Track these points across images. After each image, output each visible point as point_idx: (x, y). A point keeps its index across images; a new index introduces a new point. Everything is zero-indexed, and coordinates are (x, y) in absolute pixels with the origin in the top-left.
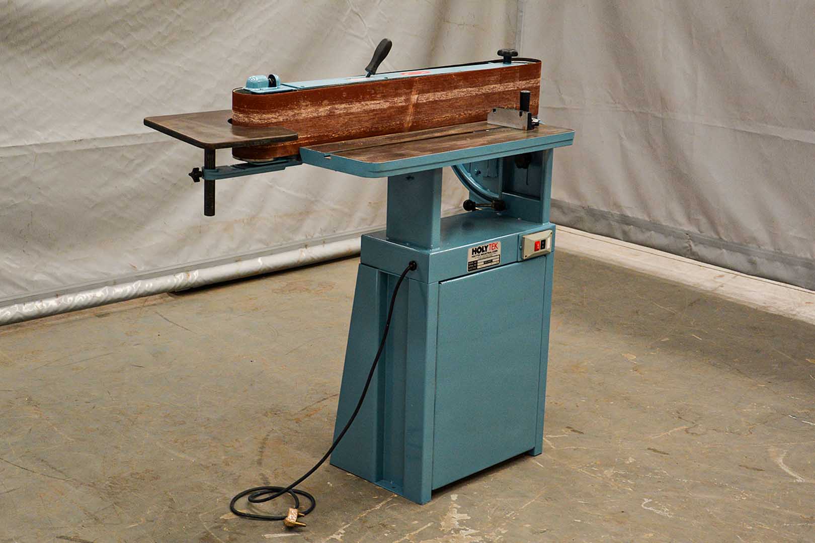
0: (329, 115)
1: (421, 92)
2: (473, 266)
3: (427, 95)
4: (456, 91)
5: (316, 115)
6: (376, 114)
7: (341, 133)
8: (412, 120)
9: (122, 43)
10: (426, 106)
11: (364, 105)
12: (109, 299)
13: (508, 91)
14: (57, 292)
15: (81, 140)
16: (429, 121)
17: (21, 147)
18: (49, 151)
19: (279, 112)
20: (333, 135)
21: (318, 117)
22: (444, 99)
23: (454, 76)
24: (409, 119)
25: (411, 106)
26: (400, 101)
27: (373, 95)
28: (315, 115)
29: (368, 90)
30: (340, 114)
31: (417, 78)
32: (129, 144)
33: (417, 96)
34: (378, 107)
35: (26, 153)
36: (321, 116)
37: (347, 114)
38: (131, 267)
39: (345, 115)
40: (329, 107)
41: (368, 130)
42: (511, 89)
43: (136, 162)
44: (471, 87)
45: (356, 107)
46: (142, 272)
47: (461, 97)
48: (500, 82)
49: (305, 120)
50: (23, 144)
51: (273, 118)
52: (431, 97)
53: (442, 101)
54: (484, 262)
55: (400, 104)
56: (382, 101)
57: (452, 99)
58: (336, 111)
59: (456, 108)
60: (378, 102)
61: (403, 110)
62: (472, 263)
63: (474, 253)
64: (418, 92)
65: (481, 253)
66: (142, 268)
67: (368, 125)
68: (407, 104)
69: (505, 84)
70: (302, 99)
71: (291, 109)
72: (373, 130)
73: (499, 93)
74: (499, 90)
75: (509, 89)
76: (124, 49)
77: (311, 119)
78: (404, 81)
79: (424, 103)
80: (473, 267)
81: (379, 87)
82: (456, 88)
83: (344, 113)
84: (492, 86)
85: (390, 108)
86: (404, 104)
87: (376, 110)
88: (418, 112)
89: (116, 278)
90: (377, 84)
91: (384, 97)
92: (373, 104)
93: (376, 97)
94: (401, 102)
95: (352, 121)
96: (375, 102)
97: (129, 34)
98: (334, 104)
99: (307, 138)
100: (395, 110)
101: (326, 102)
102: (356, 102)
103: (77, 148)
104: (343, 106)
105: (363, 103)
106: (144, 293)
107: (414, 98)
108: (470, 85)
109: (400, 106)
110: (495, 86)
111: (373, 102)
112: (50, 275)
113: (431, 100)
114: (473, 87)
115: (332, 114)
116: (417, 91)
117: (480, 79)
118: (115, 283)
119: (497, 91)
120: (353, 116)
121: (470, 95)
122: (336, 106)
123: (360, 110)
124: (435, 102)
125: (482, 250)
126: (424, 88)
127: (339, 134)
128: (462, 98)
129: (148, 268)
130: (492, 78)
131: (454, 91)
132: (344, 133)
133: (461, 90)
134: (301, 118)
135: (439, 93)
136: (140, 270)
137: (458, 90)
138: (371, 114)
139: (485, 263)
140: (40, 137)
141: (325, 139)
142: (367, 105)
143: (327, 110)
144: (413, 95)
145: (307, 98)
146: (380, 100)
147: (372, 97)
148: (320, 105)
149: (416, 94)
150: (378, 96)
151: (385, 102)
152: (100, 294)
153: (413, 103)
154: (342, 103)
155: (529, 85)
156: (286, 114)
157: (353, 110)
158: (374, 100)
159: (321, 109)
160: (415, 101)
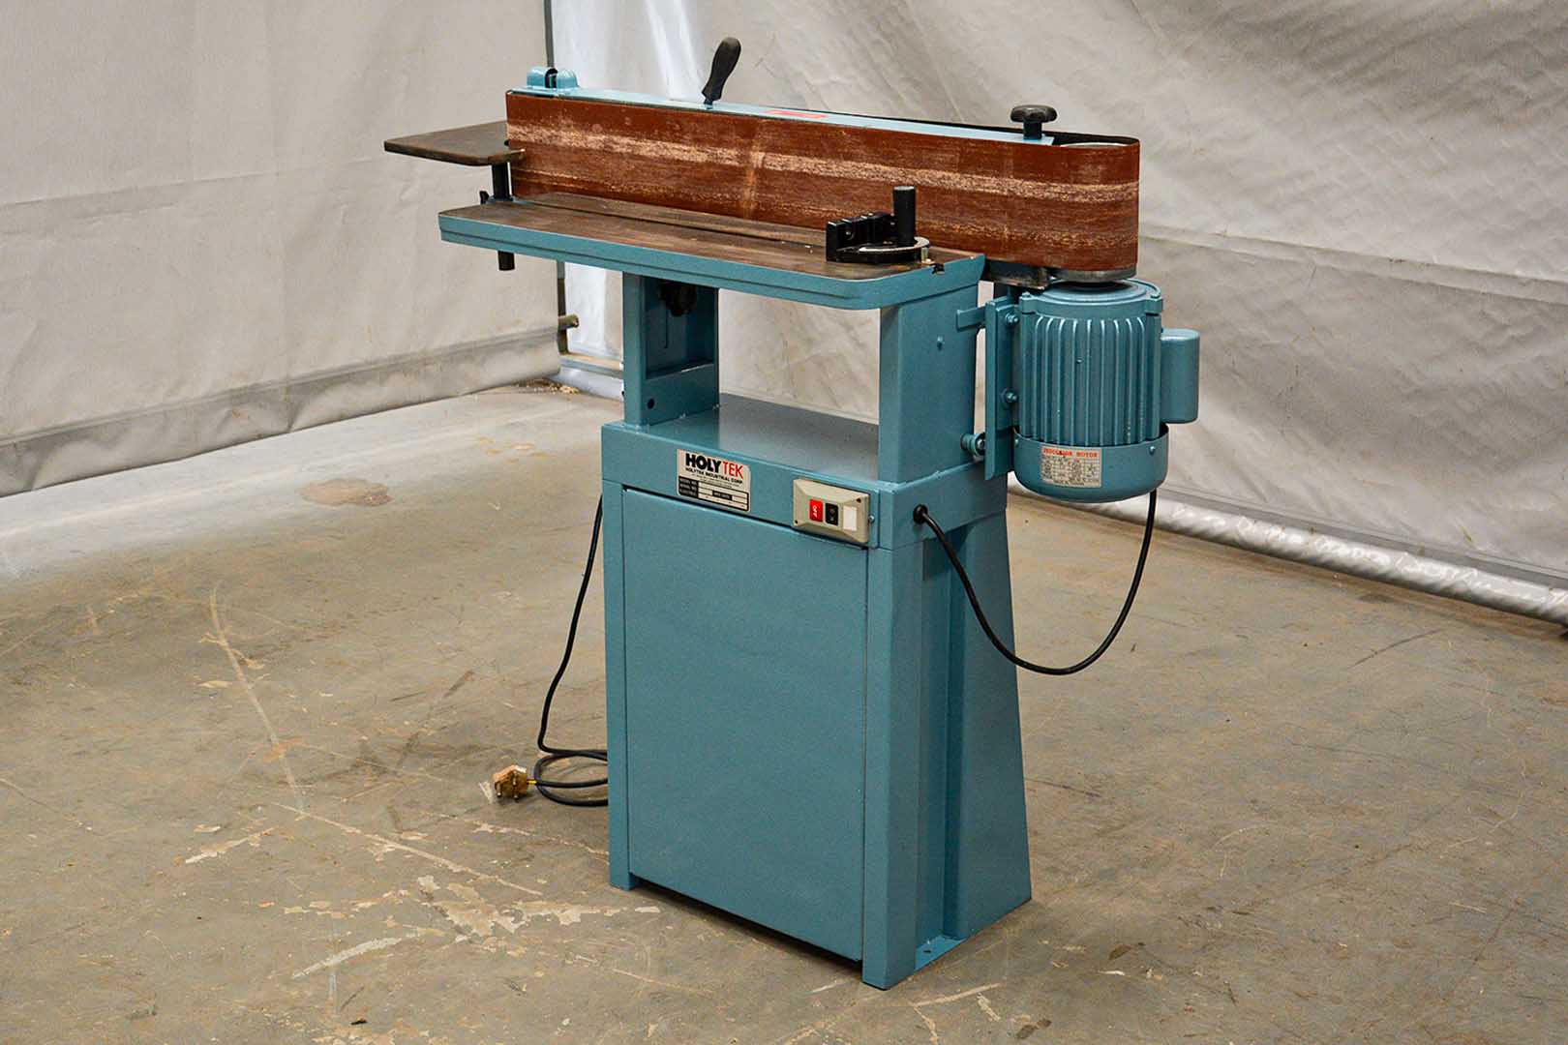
0: (604, 151)
1: (773, 149)
2: (689, 488)
3: (785, 157)
4: (849, 164)
5: (584, 146)
6: (685, 170)
7: (626, 187)
8: (755, 197)
9: (1523, 87)
10: (781, 178)
11: (662, 147)
12: (1394, 575)
13: (984, 193)
14: (1315, 524)
15: (1401, 261)
16: (793, 211)
17: (1293, 246)
18: (1338, 265)
19: (528, 127)
20: (613, 187)
21: (587, 150)
22: (821, 174)
23: (844, 133)
24: (748, 194)
25: (752, 173)
26: (728, 156)
27: (677, 134)
28: (582, 144)
29: (668, 123)
30: (621, 153)
31: (764, 121)
32: (1498, 292)
33: (763, 154)
34: (686, 157)
35: (1299, 260)
36: (591, 149)
37: (633, 156)
38: (1463, 535)
39: (631, 158)
40: (604, 137)
41: (672, 195)
42: (994, 191)
43: (1510, 332)
44: (884, 164)
45: (648, 149)
46: (1480, 553)
47: (861, 180)
48: (962, 168)
49: (568, 149)
50: (1295, 242)
51: (520, 133)
52: (794, 163)
53: (817, 177)
54: (714, 492)
55: (728, 162)
56: (693, 148)
57: (840, 178)
58: (614, 146)
59: (852, 199)
60: (686, 148)
61: (735, 175)
62: (687, 481)
63: (691, 463)
64: (765, 147)
65: (706, 470)
66: (1484, 547)
67: (671, 184)
68: (742, 165)
69: (974, 176)
70: (561, 112)
71: (545, 125)
72: (681, 196)
73: (961, 193)
74: (958, 186)
75: (987, 190)
76: (1528, 102)
77: (578, 150)
78: (737, 120)
79: (778, 171)
80: (687, 489)
81: (689, 122)
82: (849, 157)
83: (628, 153)
84: (939, 174)
85: (709, 164)
86: (735, 163)
87: (682, 161)
88: (767, 187)
89: (1426, 546)
90: (686, 116)
91: (697, 141)
92: (678, 150)
93: (682, 138)
94: (730, 160)
95: (642, 171)
96: (681, 146)
97: (1541, 73)
98: (612, 134)
99: (572, 181)
100: (719, 170)
101: (597, 126)
102: (648, 138)
103: (1393, 275)
104: (626, 140)
105: (659, 143)
106: (1466, 593)
107: (758, 157)
108: (881, 160)
109: (727, 165)
110: (946, 174)
111: (677, 146)
112: (1311, 489)
113: (792, 169)
114: (893, 165)
115: (609, 150)
116: (762, 145)
117: (906, 152)
118: (1422, 553)
119: (952, 188)
120: (644, 163)
121: (884, 180)
122: (615, 139)
123: (654, 154)
124: (801, 175)
125: (707, 464)
126: (779, 143)
127: (622, 188)
128: (863, 183)
129: (1496, 551)
130: (940, 157)
131: (844, 163)
132: (631, 189)
133: (862, 164)
134: (561, 144)
135: (811, 161)
136: (1480, 548)
137: (854, 163)
138: (674, 166)
139: (715, 494)
140: (1333, 238)
141: (601, 190)
142: (665, 148)
143: (600, 141)
144: (755, 151)
145: (568, 112)
146: (690, 145)
147: (676, 137)
148: (588, 129)
149: (761, 151)
150: (685, 137)
151: (698, 150)
152: (1382, 560)
153: (755, 166)
154: (623, 135)
155: (1047, 194)
156: (540, 132)
157: (643, 152)
158: (679, 142)
159: (591, 138)
160: (760, 163)
